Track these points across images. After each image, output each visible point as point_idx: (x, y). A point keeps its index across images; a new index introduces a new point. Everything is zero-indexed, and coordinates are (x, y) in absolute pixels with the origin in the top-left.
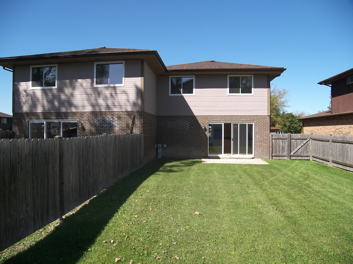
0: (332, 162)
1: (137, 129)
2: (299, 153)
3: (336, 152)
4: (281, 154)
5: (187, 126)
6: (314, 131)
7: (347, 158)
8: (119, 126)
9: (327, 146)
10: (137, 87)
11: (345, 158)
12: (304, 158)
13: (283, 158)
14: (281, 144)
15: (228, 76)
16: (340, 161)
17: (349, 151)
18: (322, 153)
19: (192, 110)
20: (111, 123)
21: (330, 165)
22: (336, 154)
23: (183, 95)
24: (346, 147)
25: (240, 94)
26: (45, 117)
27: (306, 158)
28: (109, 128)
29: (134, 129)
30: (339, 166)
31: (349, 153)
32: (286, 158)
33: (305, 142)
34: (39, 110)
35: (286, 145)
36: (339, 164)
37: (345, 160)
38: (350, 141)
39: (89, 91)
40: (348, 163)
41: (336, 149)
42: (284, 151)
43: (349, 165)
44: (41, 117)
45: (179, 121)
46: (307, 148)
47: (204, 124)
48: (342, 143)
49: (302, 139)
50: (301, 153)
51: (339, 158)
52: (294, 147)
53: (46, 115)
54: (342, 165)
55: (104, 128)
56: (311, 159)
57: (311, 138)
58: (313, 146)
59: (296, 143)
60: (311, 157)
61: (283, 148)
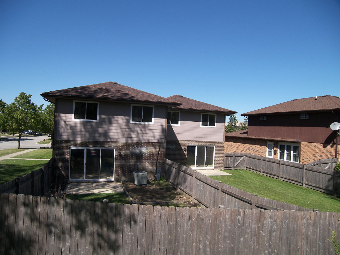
0: (262, 172)
1: (161, 155)
2: (239, 165)
3: (265, 167)
4: (229, 166)
5: (173, 148)
6: (233, 145)
7: (273, 170)
8: (148, 153)
9: (258, 162)
10: (162, 126)
11: (271, 170)
12: (241, 168)
13: (230, 168)
14: (230, 160)
15: (202, 114)
16: (268, 172)
17: (274, 167)
18: (255, 166)
19: (177, 136)
20: (143, 150)
21: (262, 174)
22: (265, 168)
23: (172, 125)
24: (272, 164)
25: (208, 126)
26: (82, 144)
27: (242, 168)
28: (141, 154)
29: (159, 155)
30: (267, 174)
31: (274, 168)
32: (232, 168)
33: (242, 158)
34: (79, 139)
35: (232, 161)
36: (267, 173)
37: (271, 172)
38: (275, 162)
39: (124, 126)
40: (273, 173)
41: (265, 165)
42: (231, 164)
43: (274, 175)
44: (79, 144)
45: (168, 144)
46: (243, 162)
47: (184, 147)
48: (270, 162)
49: (241, 156)
50: (240, 165)
51: (267, 170)
52: (236, 162)
53: (84, 143)
54: (269, 174)
55: (137, 155)
56: (245, 168)
57: (246, 156)
58: (247, 161)
59: (238, 159)
60: (245, 167)
61: (231, 163)
